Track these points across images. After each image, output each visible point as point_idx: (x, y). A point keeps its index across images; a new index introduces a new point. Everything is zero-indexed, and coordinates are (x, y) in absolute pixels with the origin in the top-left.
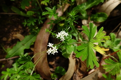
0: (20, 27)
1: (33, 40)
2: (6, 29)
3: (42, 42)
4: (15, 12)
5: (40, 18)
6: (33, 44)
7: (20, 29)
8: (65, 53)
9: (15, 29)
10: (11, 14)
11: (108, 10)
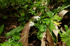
0: (16, 23)
1: (22, 29)
2: (9, 23)
3: (26, 30)
4: (16, 15)
5: (27, 17)
6: (21, 31)
7: (16, 24)
8: (39, 37)
9: (13, 24)
10: (13, 16)
11: (62, 15)
